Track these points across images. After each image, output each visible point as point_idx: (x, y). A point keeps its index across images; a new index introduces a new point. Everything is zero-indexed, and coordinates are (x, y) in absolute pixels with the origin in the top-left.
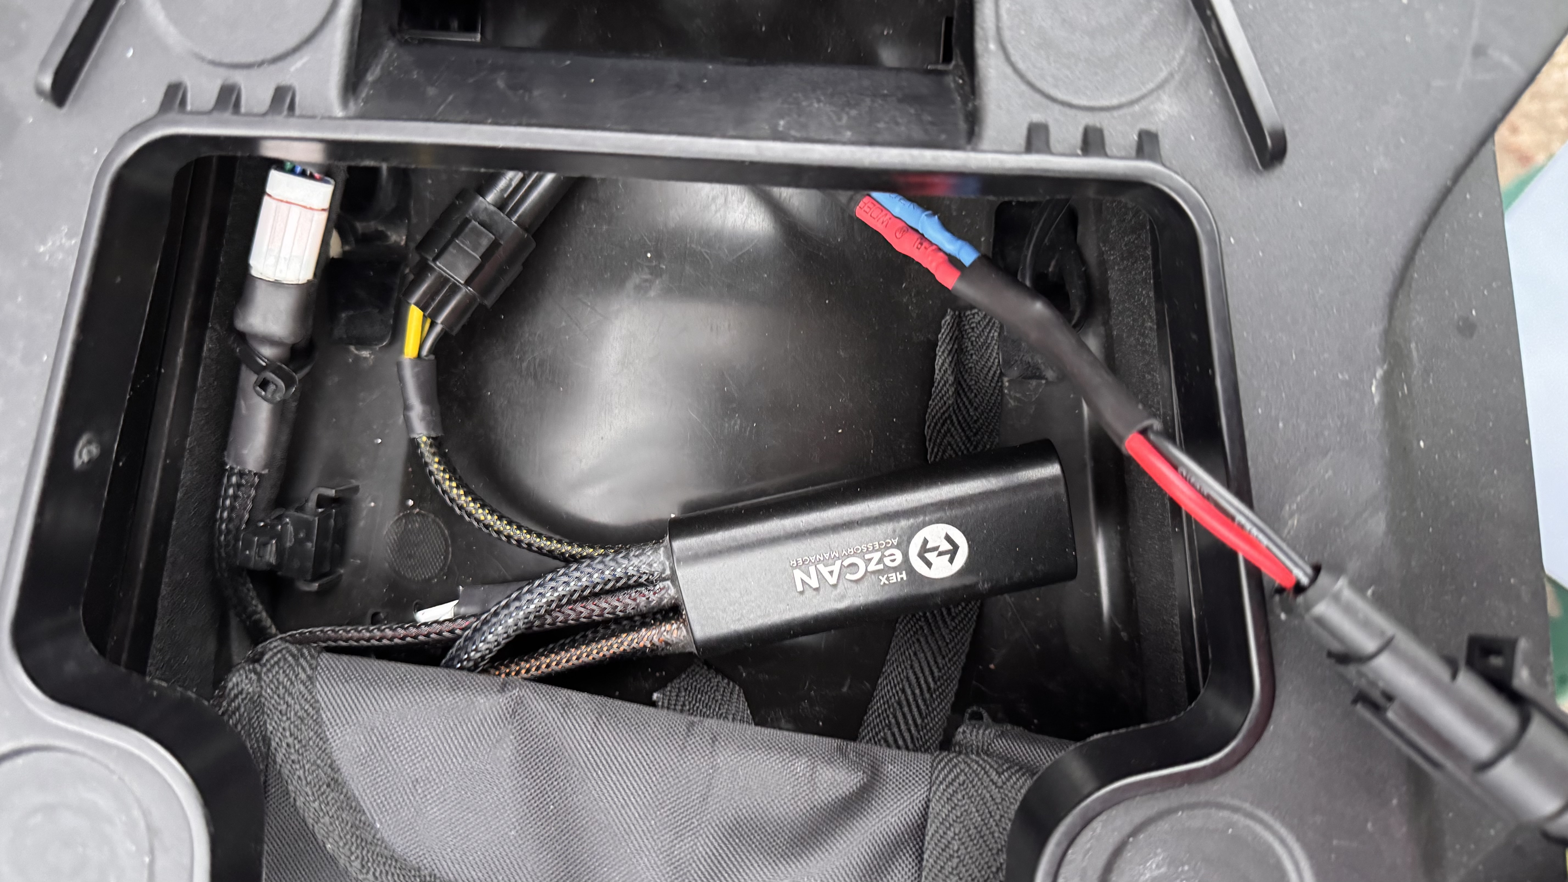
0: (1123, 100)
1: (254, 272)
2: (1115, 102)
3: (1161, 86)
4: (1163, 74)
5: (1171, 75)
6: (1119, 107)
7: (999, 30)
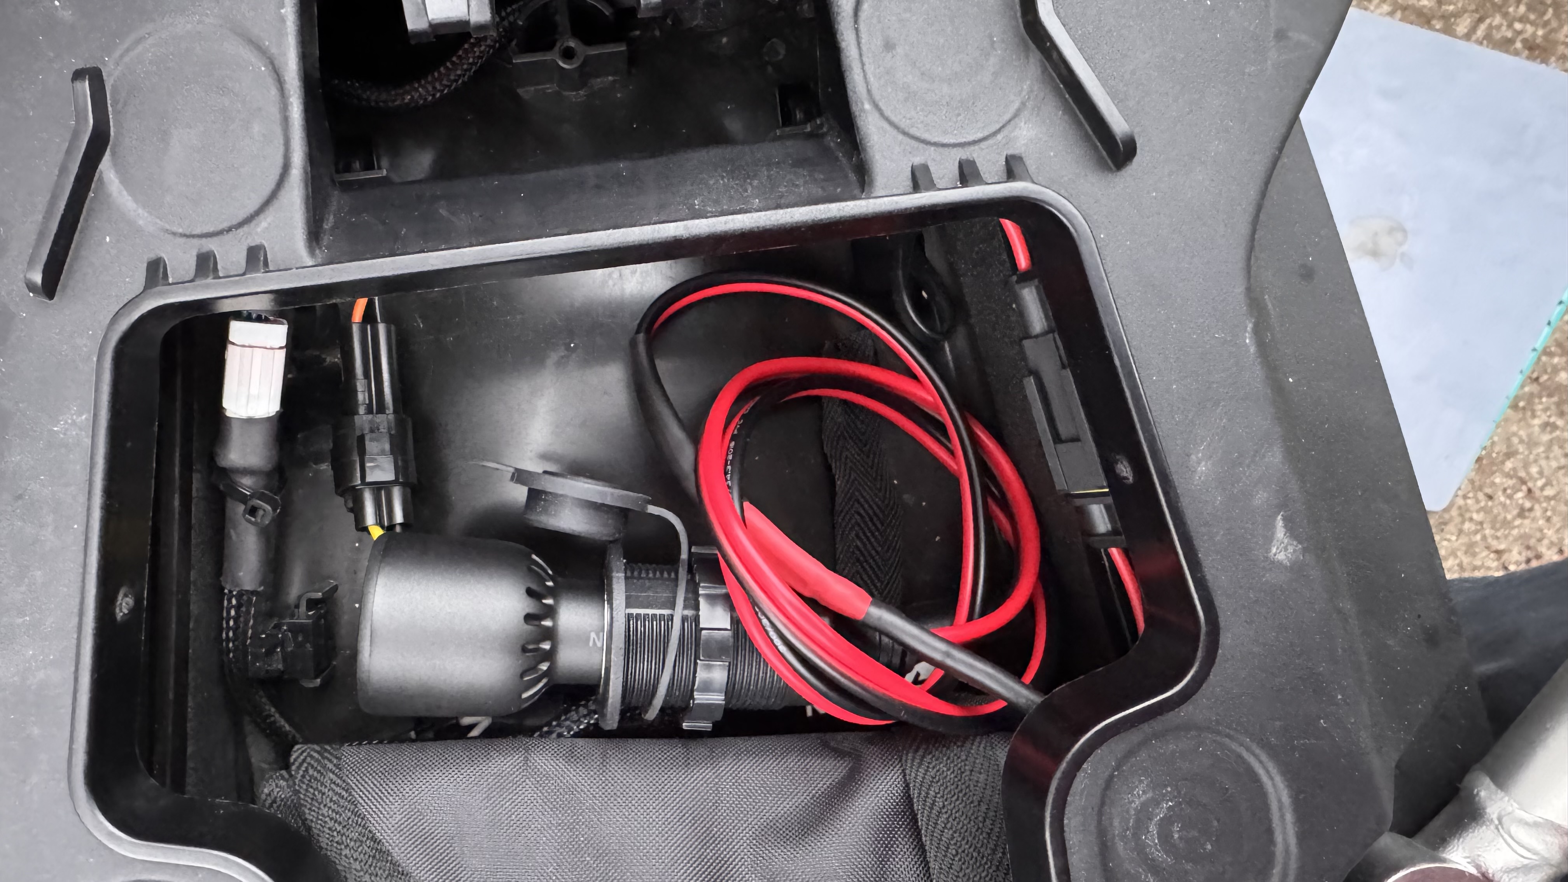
0: (986, 133)
1: (229, 414)
2: (980, 135)
3: (1016, 116)
4: (1016, 105)
5: (1023, 104)
6: (985, 139)
7: (869, 91)
